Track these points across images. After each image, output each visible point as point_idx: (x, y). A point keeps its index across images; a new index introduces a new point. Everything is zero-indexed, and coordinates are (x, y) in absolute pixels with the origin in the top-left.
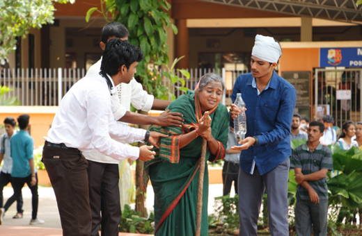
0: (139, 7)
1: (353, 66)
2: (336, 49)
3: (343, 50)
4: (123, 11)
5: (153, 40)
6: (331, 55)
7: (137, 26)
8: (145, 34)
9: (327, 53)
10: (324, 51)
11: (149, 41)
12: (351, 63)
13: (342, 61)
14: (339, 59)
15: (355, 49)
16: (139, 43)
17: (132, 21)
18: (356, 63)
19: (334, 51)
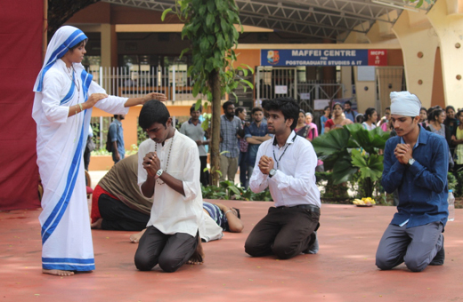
0: (215, 7)
1: (289, 66)
2: (274, 50)
3: (280, 51)
4: (201, 11)
5: (227, 36)
6: (270, 55)
7: (214, 24)
8: (221, 30)
9: (267, 54)
10: (265, 52)
11: (224, 37)
12: (287, 62)
13: (280, 60)
14: (277, 59)
15: (290, 51)
16: (216, 40)
17: (209, 20)
18: (291, 63)
19: (272, 52)
